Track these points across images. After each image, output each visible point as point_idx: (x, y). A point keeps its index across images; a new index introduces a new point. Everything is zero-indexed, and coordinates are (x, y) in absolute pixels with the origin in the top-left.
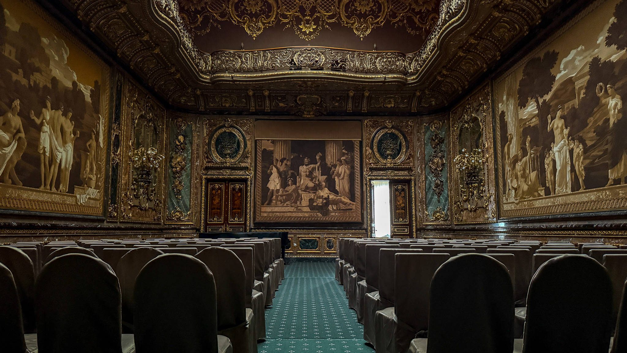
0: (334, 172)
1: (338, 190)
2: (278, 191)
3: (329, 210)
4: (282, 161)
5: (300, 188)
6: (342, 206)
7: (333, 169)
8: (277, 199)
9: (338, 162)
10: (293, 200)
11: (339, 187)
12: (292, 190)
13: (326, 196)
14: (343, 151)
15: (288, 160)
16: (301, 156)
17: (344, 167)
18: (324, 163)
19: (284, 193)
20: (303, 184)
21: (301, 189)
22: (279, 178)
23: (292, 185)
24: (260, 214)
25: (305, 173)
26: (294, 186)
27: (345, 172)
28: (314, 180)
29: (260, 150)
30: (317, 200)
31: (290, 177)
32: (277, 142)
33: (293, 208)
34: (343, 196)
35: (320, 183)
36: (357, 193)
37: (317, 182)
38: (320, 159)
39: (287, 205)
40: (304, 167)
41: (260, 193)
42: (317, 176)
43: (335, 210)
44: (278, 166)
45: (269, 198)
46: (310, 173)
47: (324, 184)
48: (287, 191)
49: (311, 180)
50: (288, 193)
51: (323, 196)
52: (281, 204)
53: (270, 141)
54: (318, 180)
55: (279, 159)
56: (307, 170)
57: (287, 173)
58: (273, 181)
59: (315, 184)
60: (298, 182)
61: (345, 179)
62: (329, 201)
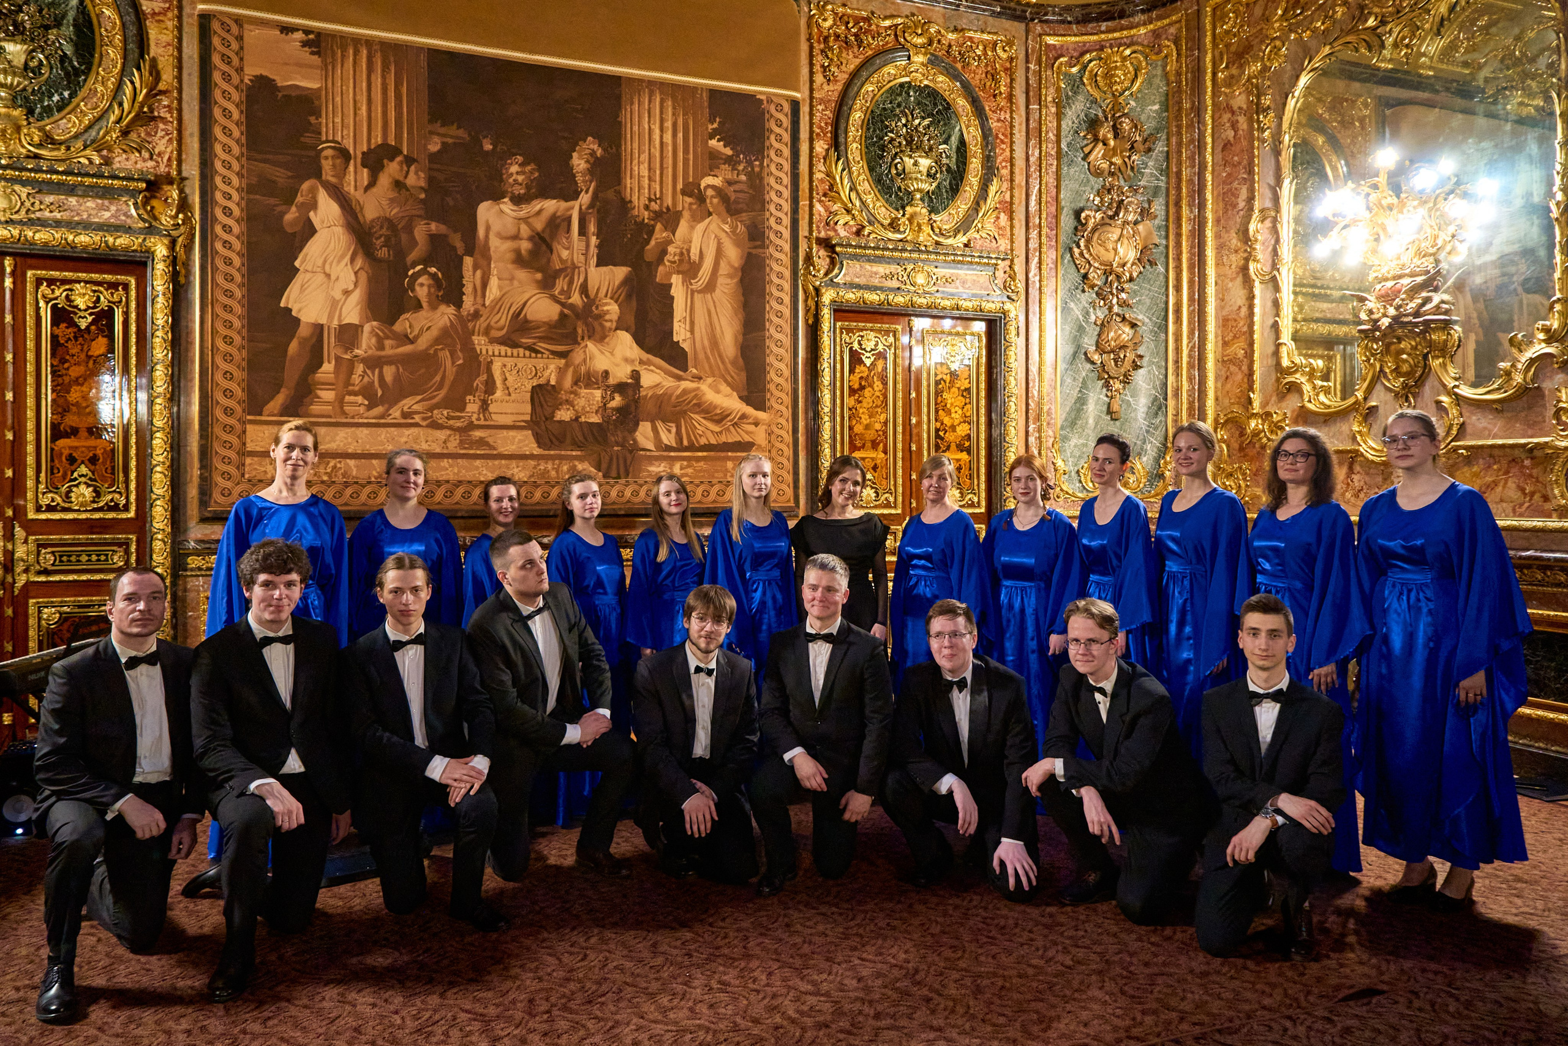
0: (664, 252)
1: (685, 346)
2: (348, 334)
3: (636, 448)
4: (374, 161)
5: (481, 323)
6: (706, 431)
7: (660, 233)
8: (348, 383)
9: (688, 200)
10: (440, 388)
11: (692, 331)
12: (434, 332)
13: (621, 374)
14: (713, 143)
15: (409, 161)
16: (488, 147)
17: (713, 226)
18: (610, 194)
19: (390, 349)
20: (498, 301)
21: (487, 332)
22: (359, 263)
23: (434, 307)
24: (241, 466)
25: (509, 245)
26: (446, 314)
27: (719, 253)
28: (561, 284)
29: (236, 79)
30: (576, 394)
31: (427, 261)
32: (344, 50)
33: (442, 435)
34: (710, 380)
35: (591, 302)
36: (776, 364)
37: (576, 299)
38: (591, 171)
39: (405, 415)
40: (507, 206)
41: (238, 339)
42: (575, 267)
43: (669, 448)
44: (349, 188)
45: (291, 375)
46: (535, 244)
47: (612, 309)
48: (406, 339)
49: (546, 284)
50: (408, 348)
51: (606, 373)
52: (369, 408)
53: (299, 35)
54: (584, 289)
55: (358, 148)
56: (524, 228)
57: (404, 237)
58: (321, 277)
59: (563, 305)
60: (468, 289)
61: (718, 291)
62: (636, 402)
